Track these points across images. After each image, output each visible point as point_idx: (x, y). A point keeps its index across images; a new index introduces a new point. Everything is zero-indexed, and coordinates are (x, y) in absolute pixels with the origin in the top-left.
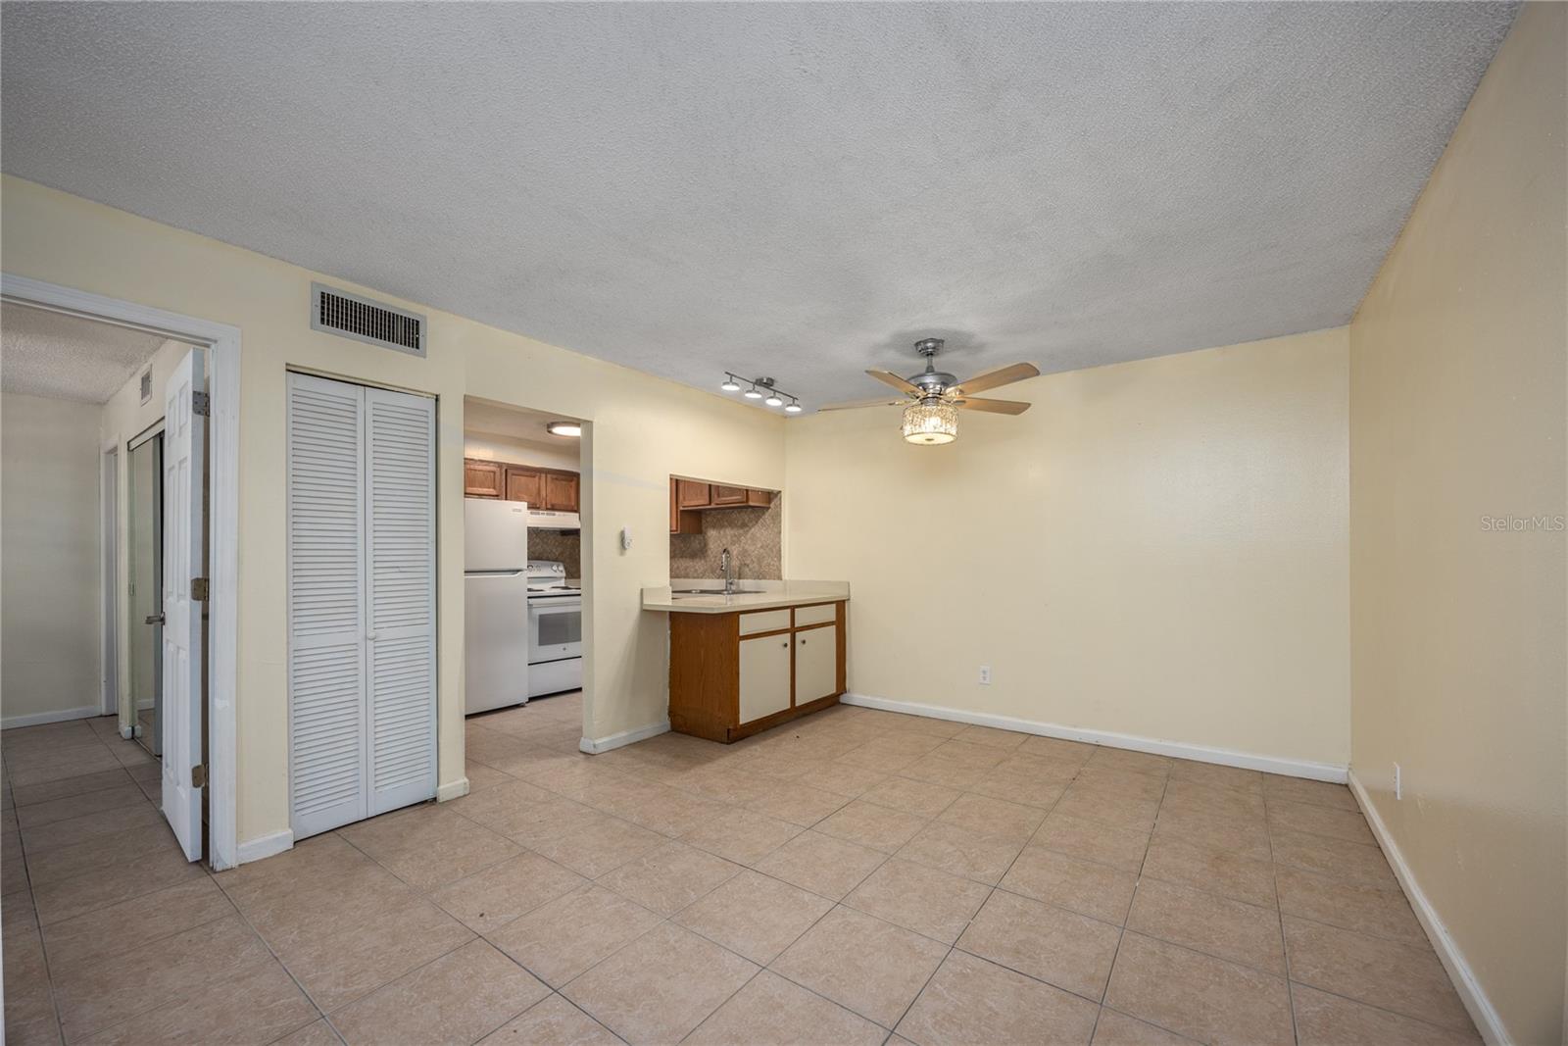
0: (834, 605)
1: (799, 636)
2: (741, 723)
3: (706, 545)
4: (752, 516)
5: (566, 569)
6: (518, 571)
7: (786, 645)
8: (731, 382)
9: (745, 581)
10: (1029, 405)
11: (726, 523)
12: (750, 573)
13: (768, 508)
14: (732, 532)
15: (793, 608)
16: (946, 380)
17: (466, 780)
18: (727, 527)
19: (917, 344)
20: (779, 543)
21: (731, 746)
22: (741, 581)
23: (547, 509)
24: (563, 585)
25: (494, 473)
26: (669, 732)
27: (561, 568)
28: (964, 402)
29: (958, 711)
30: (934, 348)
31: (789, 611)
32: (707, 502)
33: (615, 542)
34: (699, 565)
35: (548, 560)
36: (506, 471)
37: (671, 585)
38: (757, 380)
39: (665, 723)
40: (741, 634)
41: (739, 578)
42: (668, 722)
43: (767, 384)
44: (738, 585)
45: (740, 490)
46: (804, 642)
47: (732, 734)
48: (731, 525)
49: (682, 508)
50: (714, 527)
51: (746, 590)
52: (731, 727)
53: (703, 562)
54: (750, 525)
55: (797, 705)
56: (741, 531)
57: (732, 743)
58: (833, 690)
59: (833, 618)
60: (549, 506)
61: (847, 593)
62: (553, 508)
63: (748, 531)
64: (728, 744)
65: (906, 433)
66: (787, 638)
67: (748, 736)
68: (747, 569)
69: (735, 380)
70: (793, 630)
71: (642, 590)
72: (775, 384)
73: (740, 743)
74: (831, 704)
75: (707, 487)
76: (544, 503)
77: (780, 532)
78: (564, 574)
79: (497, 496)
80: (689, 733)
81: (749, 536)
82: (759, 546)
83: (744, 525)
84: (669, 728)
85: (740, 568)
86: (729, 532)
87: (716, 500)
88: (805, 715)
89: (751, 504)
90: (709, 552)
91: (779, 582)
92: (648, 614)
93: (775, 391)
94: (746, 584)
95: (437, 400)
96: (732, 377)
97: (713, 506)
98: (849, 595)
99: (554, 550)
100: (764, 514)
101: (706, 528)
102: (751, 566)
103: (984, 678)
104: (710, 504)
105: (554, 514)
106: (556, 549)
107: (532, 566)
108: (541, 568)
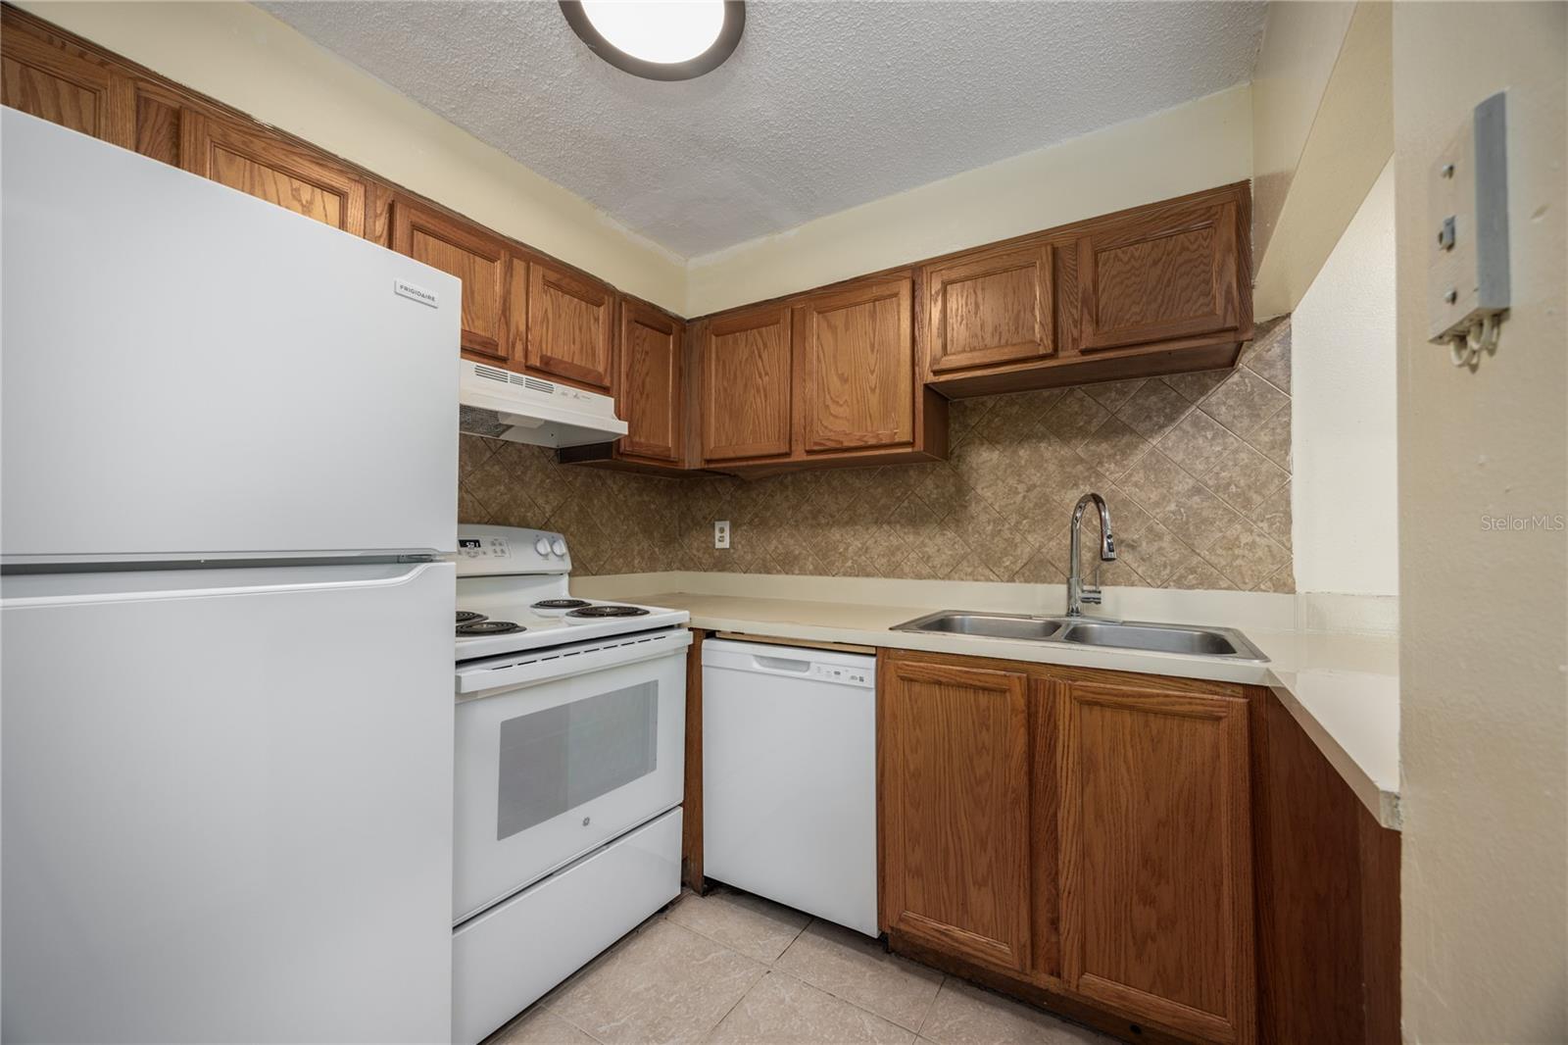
3: (964, 489)
5: (570, 549)
11: (1041, 428)
18: (1042, 438)
23: (530, 369)
24: (564, 595)
25: (341, 196)
27: (561, 548)
35: (524, 524)
36: (389, 206)
48: (1062, 431)
50: (993, 441)
53: (950, 534)
54: (1141, 427)
60: (535, 361)
62: (547, 370)
76: (519, 347)
78: (567, 565)
90: (974, 509)
99: (540, 501)
100: (1201, 391)
101: (965, 442)
105: (550, 391)
106: (547, 496)
107: (477, 543)
108: (504, 548)
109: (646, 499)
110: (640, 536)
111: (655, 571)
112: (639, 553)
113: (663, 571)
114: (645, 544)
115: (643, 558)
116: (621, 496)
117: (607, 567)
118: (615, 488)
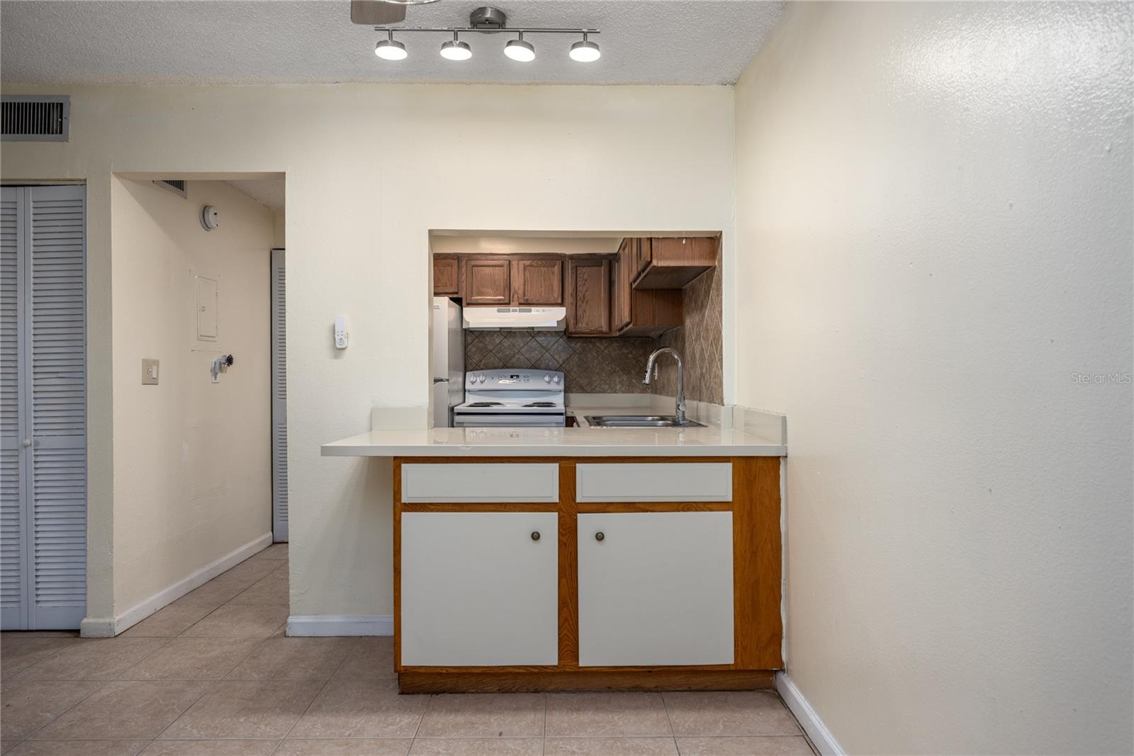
1: (587, 524)
4: (706, 286)
8: (390, 42)
12: (705, 391)
13: (714, 268)
15: (568, 466)
18: (694, 310)
20: (721, 333)
23: (520, 304)
27: (558, 378)
31: (555, 467)
48: (696, 305)
54: (705, 302)
55: (585, 663)
57: (405, 693)
58: (714, 652)
60: (522, 302)
61: (780, 442)
62: (527, 302)
64: (400, 692)
66: (547, 520)
68: (703, 384)
70: (571, 508)
71: (373, 408)
76: (515, 296)
77: (722, 312)
78: (562, 387)
82: (710, 341)
91: (722, 407)
93: (511, 31)
96: (391, 33)
98: (784, 447)
100: (712, 280)
102: (706, 379)
105: (530, 311)
106: (560, 354)
107: (518, 376)
108: (529, 378)
109: (625, 351)
110: (621, 373)
111: (633, 393)
112: (620, 382)
113: (640, 393)
114: (625, 378)
115: (623, 385)
116: (606, 351)
117: (597, 389)
118: (602, 347)
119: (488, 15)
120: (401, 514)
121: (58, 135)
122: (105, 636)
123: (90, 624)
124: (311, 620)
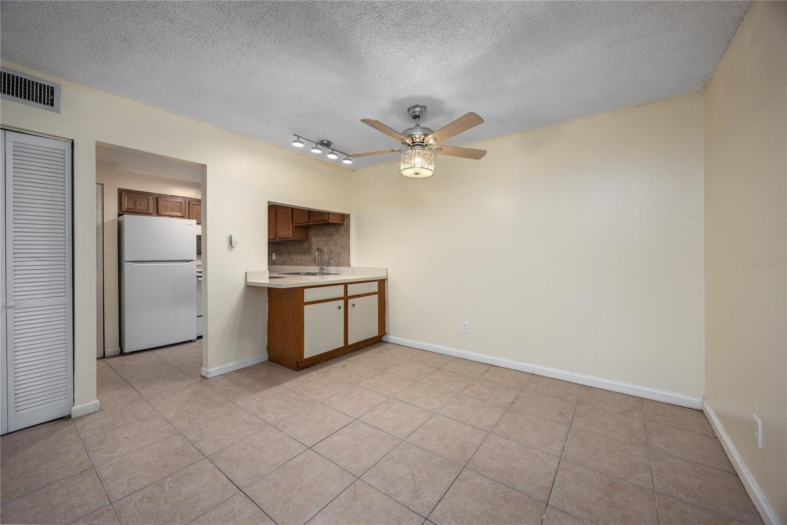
0: (377, 282)
1: (350, 302)
2: (305, 358)
3: (311, 247)
4: (335, 229)
6: (192, 261)
7: (340, 308)
8: (298, 141)
9: (331, 267)
10: (486, 152)
11: (321, 234)
12: (333, 263)
13: (343, 224)
14: (325, 239)
15: (346, 285)
16: (427, 132)
17: (97, 401)
19: (409, 109)
20: (349, 245)
21: (299, 372)
22: (329, 267)
25: (181, 203)
26: (268, 361)
28: (441, 149)
29: (448, 349)
30: (420, 112)
31: (343, 286)
32: (308, 221)
33: (226, 243)
34: (308, 258)
36: (189, 202)
37: (268, 270)
38: (320, 142)
39: (264, 356)
40: (305, 301)
41: (328, 266)
42: (267, 355)
43: (326, 144)
44: (327, 269)
45: (324, 213)
46: (354, 305)
47: (300, 365)
48: (324, 234)
49: (295, 225)
50: (315, 236)
51: (332, 273)
52: (299, 360)
53: (309, 256)
54: (334, 234)
55: (349, 344)
56: (329, 238)
57: (299, 370)
58: (375, 333)
59: (376, 289)
61: (386, 275)
63: (333, 238)
64: (297, 371)
65: (402, 168)
66: (341, 303)
67: (315, 365)
68: (332, 260)
69: (300, 139)
70: (346, 298)
71: (246, 273)
72: (331, 145)
73: (306, 370)
74: (378, 341)
75: (308, 212)
77: (349, 239)
79: (183, 217)
80: (277, 363)
81: (333, 240)
82: (338, 247)
83: (330, 235)
84: (267, 358)
85: (328, 260)
86: (323, 239)
87: (312, 219)
88: (357, 350)
89: (331, 221)
90: (312, 250)
91: (349, 268)
92: (251, 289)
93: (333, 150)
94: (332, 269)
95: (73, 144)
96: (298, 138)
97: (311, 223)
98: (387, 277)
100: (341, 228)
101: (311, 236)
102: (334, 258)
103: (464, 329)
104: (309, 222)
119: (325, 142)
120: (303, 307)
121: (49, 106)
122: (92, 412)
123: (79, 408)
124: (218, 368)
